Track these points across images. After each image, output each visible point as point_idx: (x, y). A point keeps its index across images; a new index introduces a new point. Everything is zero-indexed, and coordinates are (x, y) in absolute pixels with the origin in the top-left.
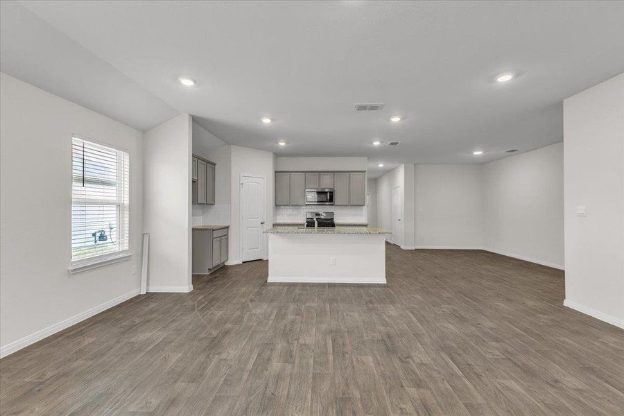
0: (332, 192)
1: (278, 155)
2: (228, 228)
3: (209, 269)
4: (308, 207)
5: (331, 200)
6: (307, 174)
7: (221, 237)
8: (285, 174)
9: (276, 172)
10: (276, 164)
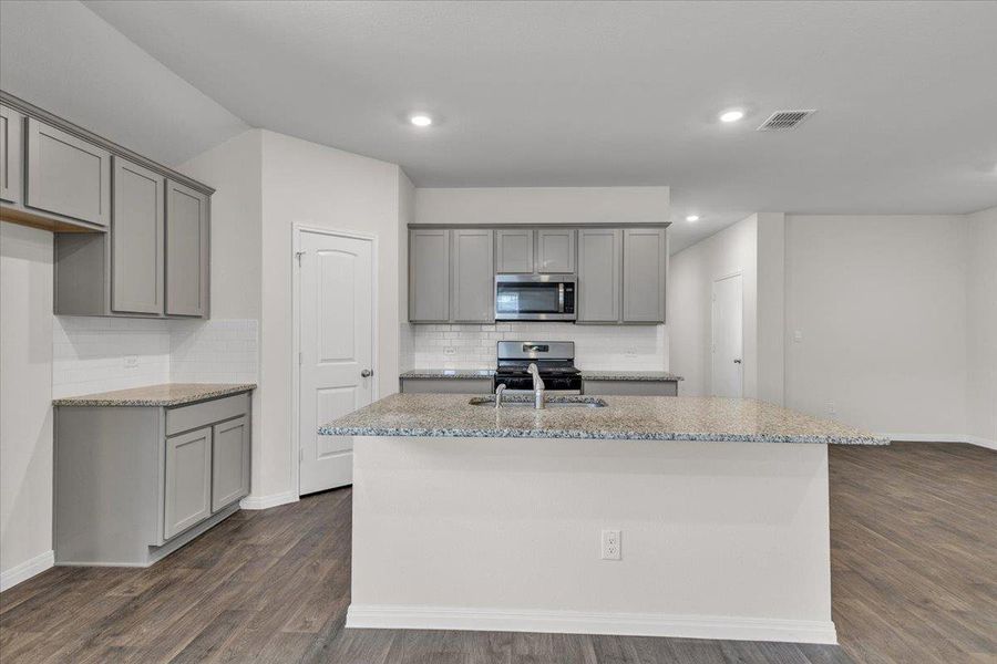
0: (571, 285)
1: (416, 178)
2: (250, 391)
3: (153, 548)
4: (501, 326)
5: (569, 306)
6: (500, 232)
7: (212, 426)
8: (440, 232)
9: (411, 227)
10: (409, 201)
